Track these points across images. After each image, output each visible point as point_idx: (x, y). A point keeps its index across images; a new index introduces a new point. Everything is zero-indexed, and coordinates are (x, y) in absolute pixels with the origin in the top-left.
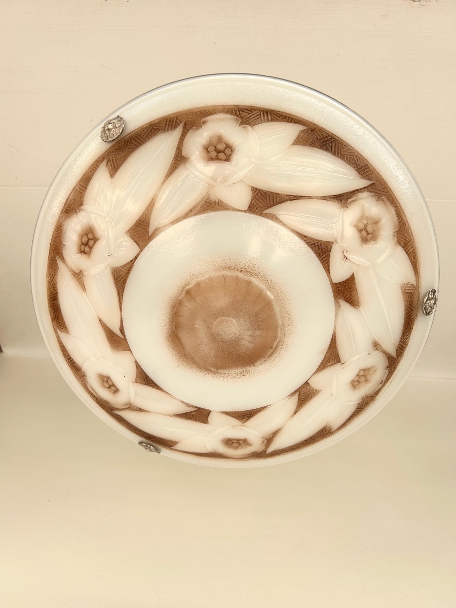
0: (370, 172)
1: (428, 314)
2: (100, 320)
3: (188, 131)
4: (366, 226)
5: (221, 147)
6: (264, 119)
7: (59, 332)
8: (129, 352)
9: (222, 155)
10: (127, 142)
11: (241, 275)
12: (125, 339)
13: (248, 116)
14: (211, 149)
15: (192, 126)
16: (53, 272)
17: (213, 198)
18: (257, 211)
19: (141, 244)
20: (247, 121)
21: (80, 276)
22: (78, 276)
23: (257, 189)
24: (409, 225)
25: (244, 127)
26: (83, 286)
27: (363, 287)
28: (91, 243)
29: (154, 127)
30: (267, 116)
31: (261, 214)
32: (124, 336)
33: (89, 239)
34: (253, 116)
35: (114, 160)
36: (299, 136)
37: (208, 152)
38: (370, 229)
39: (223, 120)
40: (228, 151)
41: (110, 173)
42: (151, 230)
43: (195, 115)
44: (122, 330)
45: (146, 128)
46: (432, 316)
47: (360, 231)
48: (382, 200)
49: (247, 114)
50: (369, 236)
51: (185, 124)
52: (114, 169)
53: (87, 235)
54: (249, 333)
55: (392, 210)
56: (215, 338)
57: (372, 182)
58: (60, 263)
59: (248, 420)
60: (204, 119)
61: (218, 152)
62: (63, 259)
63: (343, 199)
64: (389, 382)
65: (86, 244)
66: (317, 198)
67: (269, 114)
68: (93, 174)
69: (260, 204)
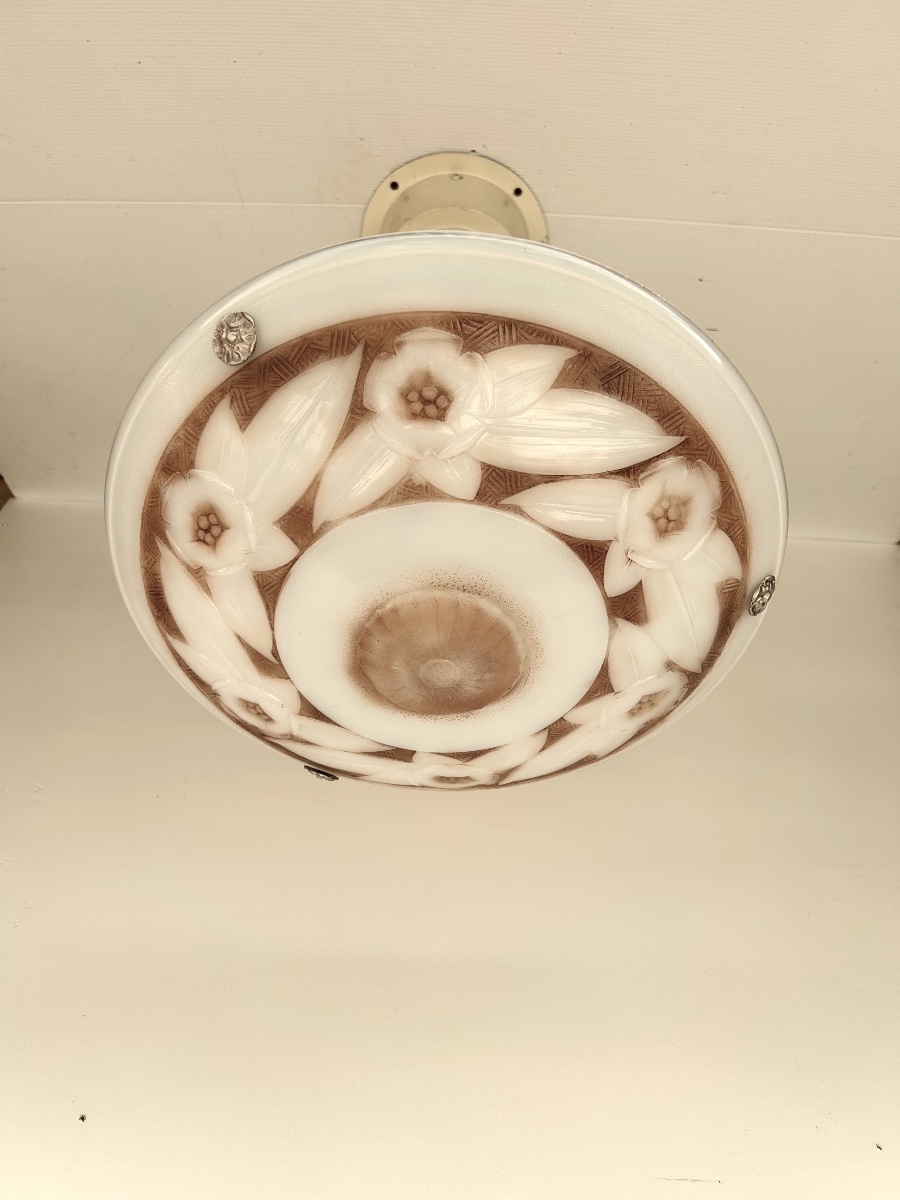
0: (684, 419)
1: (755, 613)
2: (239, 637)
3: (372, 359)
4: (666, 511)
5: (430, 393)
6: (505, 339)
7: (170, 638)
8: (288, 681)
9: (431, 410)
10: (265, 368)
11: (462, 597)
12: (282, 665)
13: (477, 333)
14: (414, 396)
15: (379, 351)
16: (150, 557)
17: (418, 480)
18: (490, 499)
19: (300, 542)
20: (474, 345)
21: (200, 574)
22: (198, 574)
23: (490, 466)
24: (739, 496)
25: (469, 356)
26: (206, 588)
27: (653, 598)
28: (215, 530)
29: (312, 346)
30: (511, 334)
31: (496, 505)
32: (279, 661)
33: (211, 525)
34: (486, 334)
35: (244, 398)
36: (564, 369)
37: (409, 402)
38: (672, 515)
39: (434, 341)
40: (441, 402)
41: (238, 422)
42: (316, 524)
43: (382, 328)
44: (275, 653)
45: (295, 345)
46: (763, 613)
47: (656, 520)
48: (698, 465)
49: (475, 329)
50: (671, 524)
51: (366, 347)
52: (246, 416)
53: (207, 516)
54: (475, 678)
55: (713, 479)
56: (422, 684)
57: (683, 438)
58: (163, 549)
59: (471, 759)
60: (398, 339)
61: (426, 402)
62: (167, 542)
63: (632, 473)
64: (688, 699)
65: (207, 531)
66: (589, 476)
67: (513, 329)
68: (208, 417)
69: (495, 490)
